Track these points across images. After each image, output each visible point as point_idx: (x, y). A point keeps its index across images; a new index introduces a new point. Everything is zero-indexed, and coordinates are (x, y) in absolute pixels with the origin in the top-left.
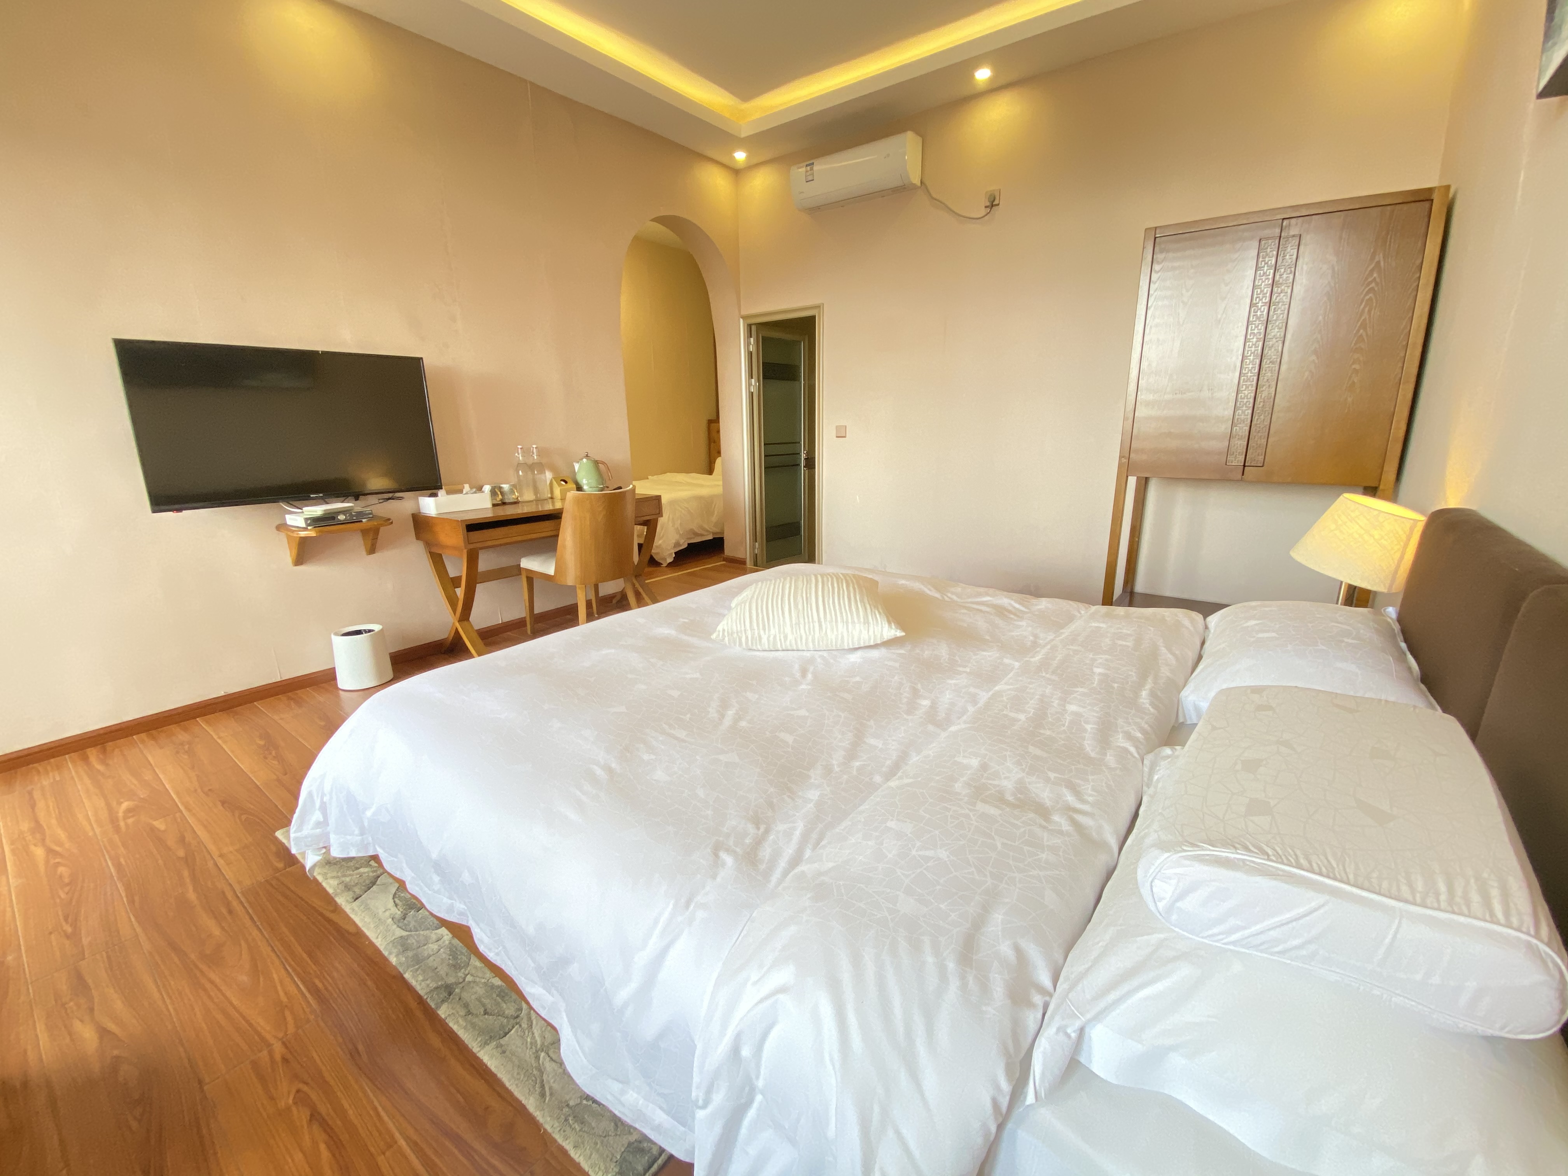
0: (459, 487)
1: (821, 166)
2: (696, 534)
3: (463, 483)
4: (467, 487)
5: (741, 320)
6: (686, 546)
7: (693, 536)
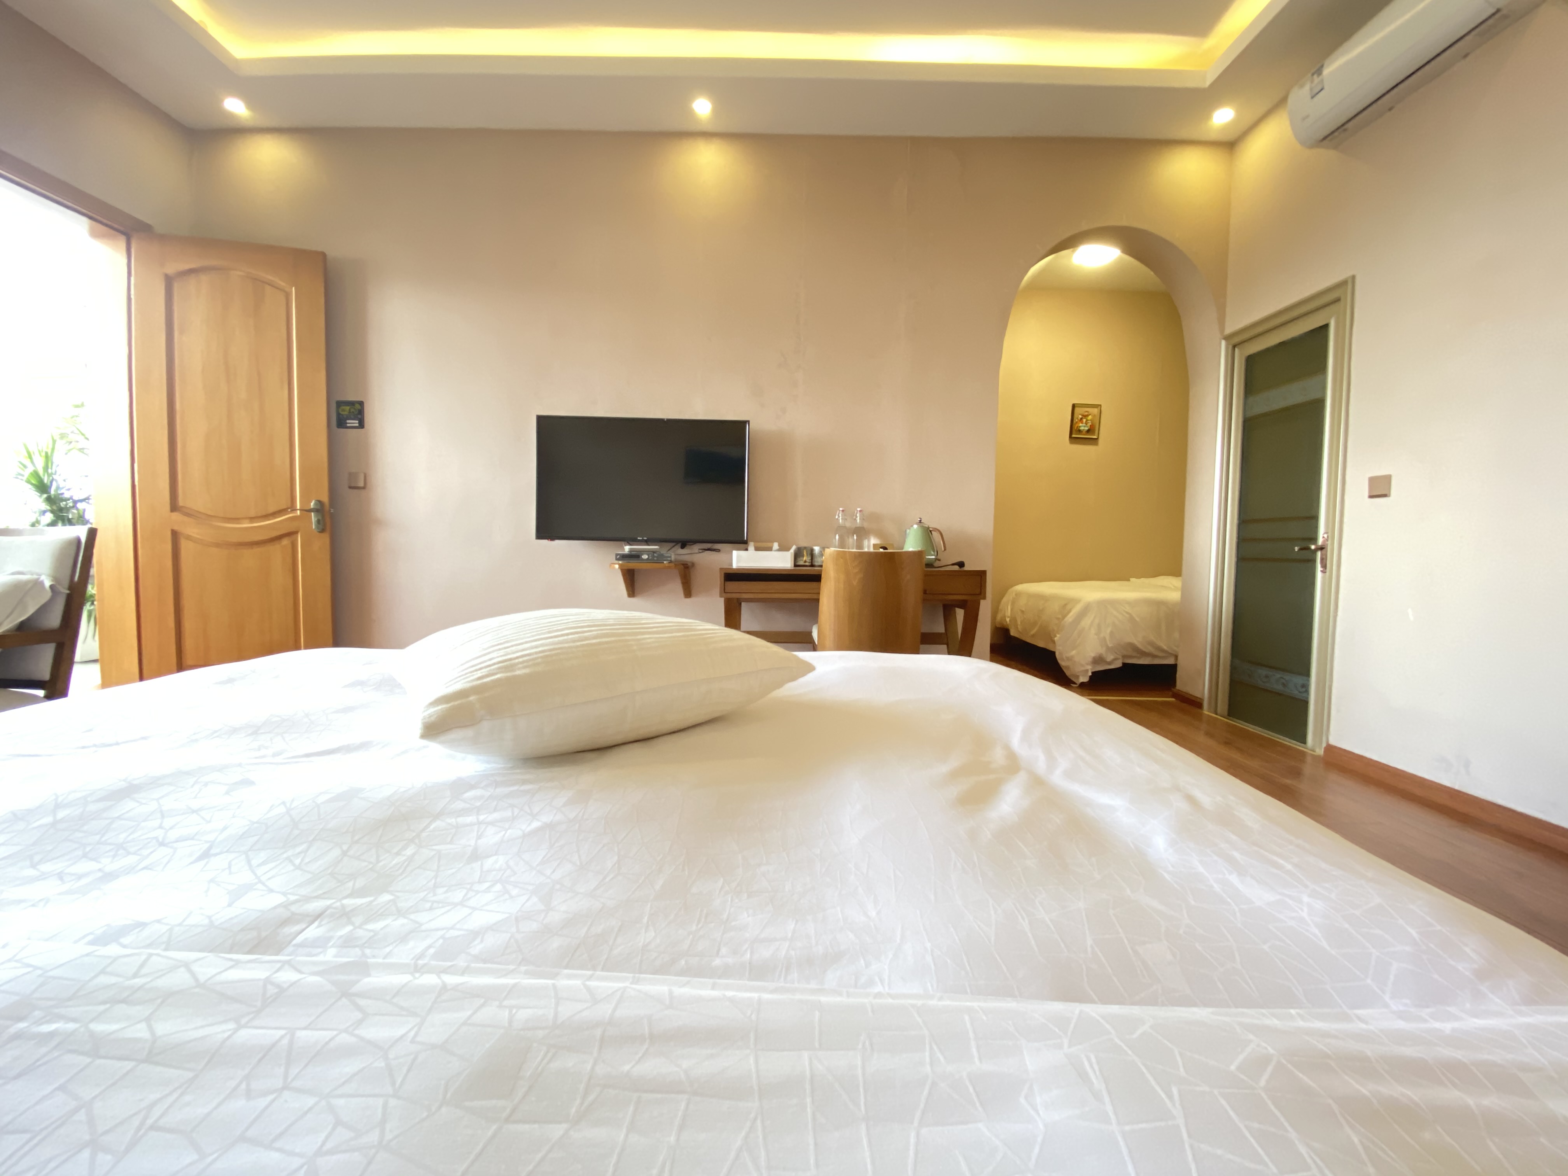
0: (769, 545)
1: (1333, 67)
2: (1144, 654)
3: (773, 542)
4: (776, 546)
5: (1223, 343)
6: (1118, 664)
7: (1135, 654)
